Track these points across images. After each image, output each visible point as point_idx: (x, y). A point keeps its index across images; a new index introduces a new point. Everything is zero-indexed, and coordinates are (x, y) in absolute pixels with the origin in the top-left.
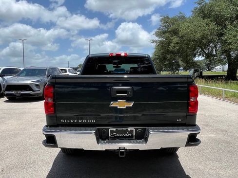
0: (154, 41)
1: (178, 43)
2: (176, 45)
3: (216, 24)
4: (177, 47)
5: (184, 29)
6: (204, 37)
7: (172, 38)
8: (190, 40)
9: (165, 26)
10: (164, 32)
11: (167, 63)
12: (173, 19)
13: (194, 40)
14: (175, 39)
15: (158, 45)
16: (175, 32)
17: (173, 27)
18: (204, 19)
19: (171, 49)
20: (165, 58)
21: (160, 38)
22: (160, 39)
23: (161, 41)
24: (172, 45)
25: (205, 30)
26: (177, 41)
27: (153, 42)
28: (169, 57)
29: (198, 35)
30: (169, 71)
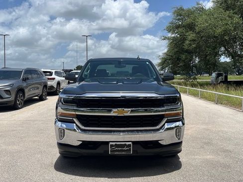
0: (166, 38)
1: (194, 40)
2: (192, 42)
3: (240, 17)
4: (194, 46)
5: (201, 23)
6: (226, 32)
7: (187, 34)
8: (209, 37)
9: (179, 20)
10: (178, 27)
11: (181, 64)
12: (189, 10)
13: (215, 37)
14: (191, 36)
15: (171, 43)
16: (191, 27)
17: (189, 21)
18: (225, 11)
19: (186, 47)
20: (179, 59)
21: (173, 33)
22: (173, 36)
23: (174, 37)
24: (187, 42)
25: (227, 24)
26: (193, 38)
27: (164, 39)
28: (183, 57)
29: (219, 31)
30: (184, 74)
